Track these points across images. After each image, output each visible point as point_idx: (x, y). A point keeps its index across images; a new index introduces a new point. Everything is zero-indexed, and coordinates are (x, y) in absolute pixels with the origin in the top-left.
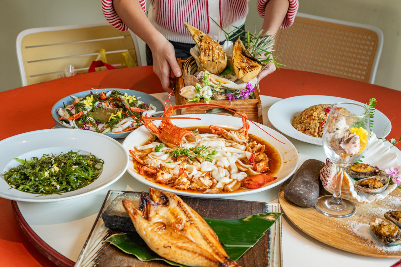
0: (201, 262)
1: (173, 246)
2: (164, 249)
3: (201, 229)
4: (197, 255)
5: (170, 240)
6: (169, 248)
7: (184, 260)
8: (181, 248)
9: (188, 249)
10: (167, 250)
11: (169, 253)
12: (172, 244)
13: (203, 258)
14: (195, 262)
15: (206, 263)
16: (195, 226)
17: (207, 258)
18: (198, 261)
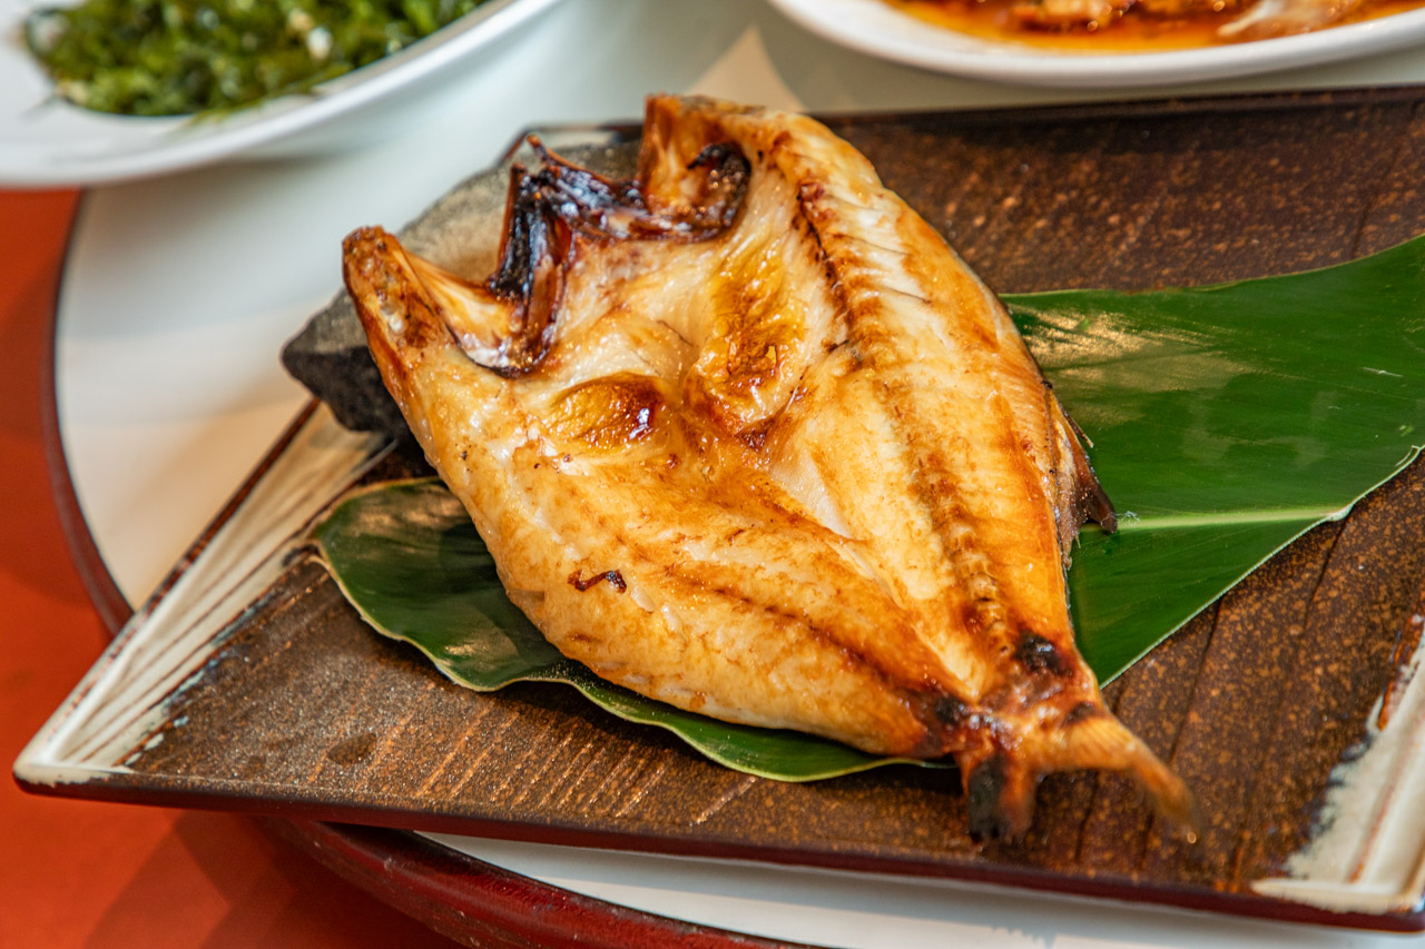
0: (817, 688)
1: (645, 568)
2: (576, 596)
3: (926, 405)
4: (792, 633)
5: (631, 526)
6: (610, 588)
7: (698, 679)
8: (692, 583)
9: (746, 588)
10: (591, 607)
11: (601, 626)
12: (641, 555)
13: (832, 659)
14: (772, 693)
15: (846, 700)
16: (877, 385)
17: (860, 657)
18: (798, 684)
